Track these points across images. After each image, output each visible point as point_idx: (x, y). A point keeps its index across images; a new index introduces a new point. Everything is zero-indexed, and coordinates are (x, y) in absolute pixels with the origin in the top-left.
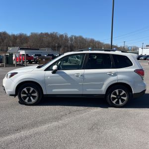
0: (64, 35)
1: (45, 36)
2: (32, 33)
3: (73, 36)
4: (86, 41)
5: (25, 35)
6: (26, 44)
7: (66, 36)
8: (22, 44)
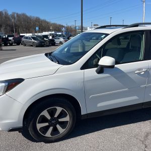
0: (4, 12)
3: (14, 13)
4: (31, 20)
7: (5, 13)
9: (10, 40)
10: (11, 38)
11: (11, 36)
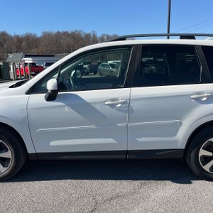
0: (92, 35)
1: (64, 37)
2: (43, 32)
3: (104, 35)
5: (35, 35)
6: (36, 49)
7: (94, 35)
8: (30, 48)
9: (85, 69)
10: (86, 66)
11: (86, 64)
